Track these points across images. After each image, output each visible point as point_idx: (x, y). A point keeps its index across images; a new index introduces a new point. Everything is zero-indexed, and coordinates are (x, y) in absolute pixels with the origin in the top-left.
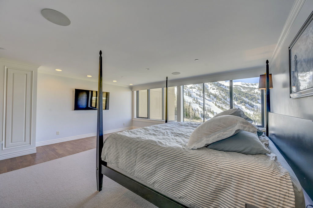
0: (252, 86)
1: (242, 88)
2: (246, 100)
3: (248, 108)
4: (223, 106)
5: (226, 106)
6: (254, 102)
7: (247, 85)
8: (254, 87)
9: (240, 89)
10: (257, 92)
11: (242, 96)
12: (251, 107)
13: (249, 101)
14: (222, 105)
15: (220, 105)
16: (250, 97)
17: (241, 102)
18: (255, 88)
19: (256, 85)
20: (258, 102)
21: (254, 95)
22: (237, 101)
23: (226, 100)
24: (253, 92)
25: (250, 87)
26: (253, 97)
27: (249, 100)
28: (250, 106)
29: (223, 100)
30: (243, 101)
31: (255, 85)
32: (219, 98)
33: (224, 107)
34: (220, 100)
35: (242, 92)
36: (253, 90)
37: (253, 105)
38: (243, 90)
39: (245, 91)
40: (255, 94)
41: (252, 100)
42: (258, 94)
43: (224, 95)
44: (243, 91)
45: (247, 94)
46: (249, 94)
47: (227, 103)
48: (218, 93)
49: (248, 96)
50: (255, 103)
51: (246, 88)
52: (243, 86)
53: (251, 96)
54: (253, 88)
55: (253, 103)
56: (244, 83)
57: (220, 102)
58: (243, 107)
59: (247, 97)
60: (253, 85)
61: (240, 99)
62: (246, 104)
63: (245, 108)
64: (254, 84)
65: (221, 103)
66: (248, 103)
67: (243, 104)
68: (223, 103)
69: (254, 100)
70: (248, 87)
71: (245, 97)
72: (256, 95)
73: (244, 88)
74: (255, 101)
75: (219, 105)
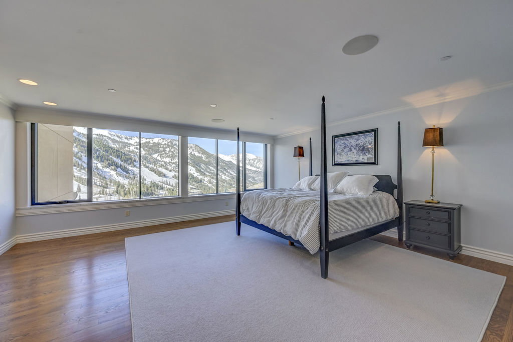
0: (126, 141)
1: (110, 142)
5: (80, 171)
6: (129, 164)
7: (118, 137)
8: (129, 142)
9: (107, 142)
10: (133, 151)
11: (111, 154)
12: (124, 173)
13: (122, 163)
17: (109, 165)
18: (130, 144)
19: (131, 139)
20: (135, 165)
22: (102, 163)
23: (80, 159)
25: (123, 141)
26: (128, 157)
27: (122, 161)
30: (113, 164)
33: (75, 174)
35: (110, 147)
36: (128, 147)
37: (128, 170)
38: (111, 145)
39: (115, 146)
40: (130, 153)
41: (126, 161)
42: (134, 153)
44: (113, 146)
45: (119, 151)
46: (122, 152)
47: (82, 165)
49: (121, 155)
50: (131, 167)
51: (117, 141)
52: (112, 138)
53: (125, 155)
54: (127, 143)
55: (128, 167)
56: (114, 134)
58: (113, 173)
59: (118, 157)
60: (127, 138)
61: (107, 160)
62: (118, 167)
63: (116, 174)
64: (129, 137)
66: (121, 165)
67: (113, 167)
69: (129, 162)
70: (120, 140)
71: (116, 157)
72: (132, 155)
73: (114, 141)
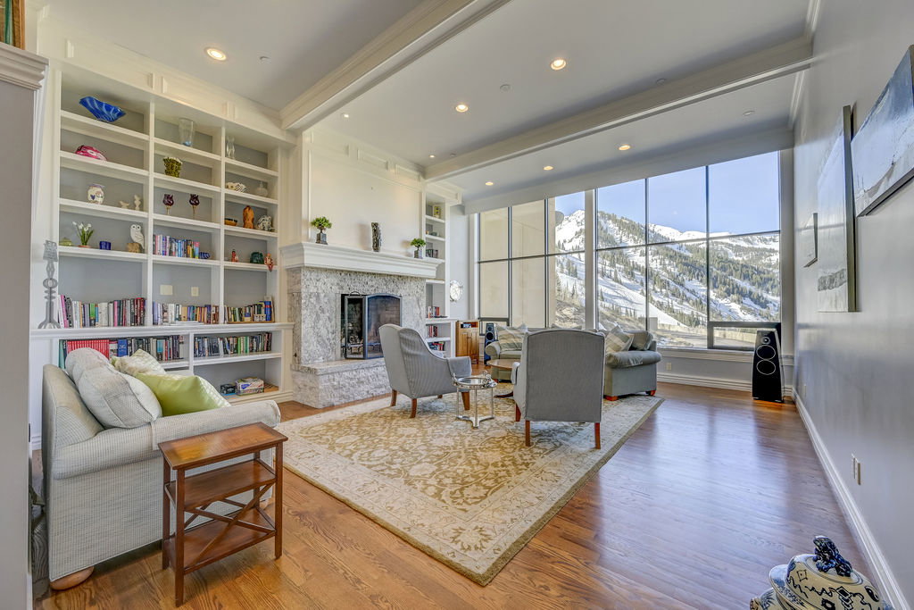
2: (745, 285)
3: (749, 311)
4: (674, 302)
14: (670, 301)
15: (665, 301)
16: (756, 277)
21: (769, 272)
24: (765, 261)
28: (755, 303)
29: (672, 287)
31: (772, 242)
32: (662, 281)
34: (665, 285)
43: (675, 271)
48: (659, 266)
57: (664, 290)
65: (667, 296)
68: (673, 295)
74: (772, 287)
75: (661, 300)
